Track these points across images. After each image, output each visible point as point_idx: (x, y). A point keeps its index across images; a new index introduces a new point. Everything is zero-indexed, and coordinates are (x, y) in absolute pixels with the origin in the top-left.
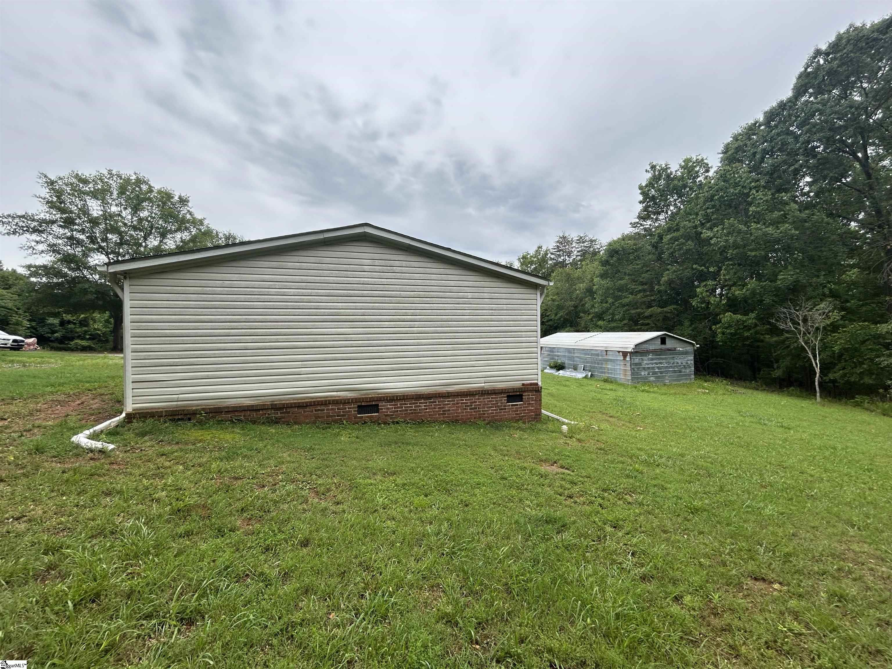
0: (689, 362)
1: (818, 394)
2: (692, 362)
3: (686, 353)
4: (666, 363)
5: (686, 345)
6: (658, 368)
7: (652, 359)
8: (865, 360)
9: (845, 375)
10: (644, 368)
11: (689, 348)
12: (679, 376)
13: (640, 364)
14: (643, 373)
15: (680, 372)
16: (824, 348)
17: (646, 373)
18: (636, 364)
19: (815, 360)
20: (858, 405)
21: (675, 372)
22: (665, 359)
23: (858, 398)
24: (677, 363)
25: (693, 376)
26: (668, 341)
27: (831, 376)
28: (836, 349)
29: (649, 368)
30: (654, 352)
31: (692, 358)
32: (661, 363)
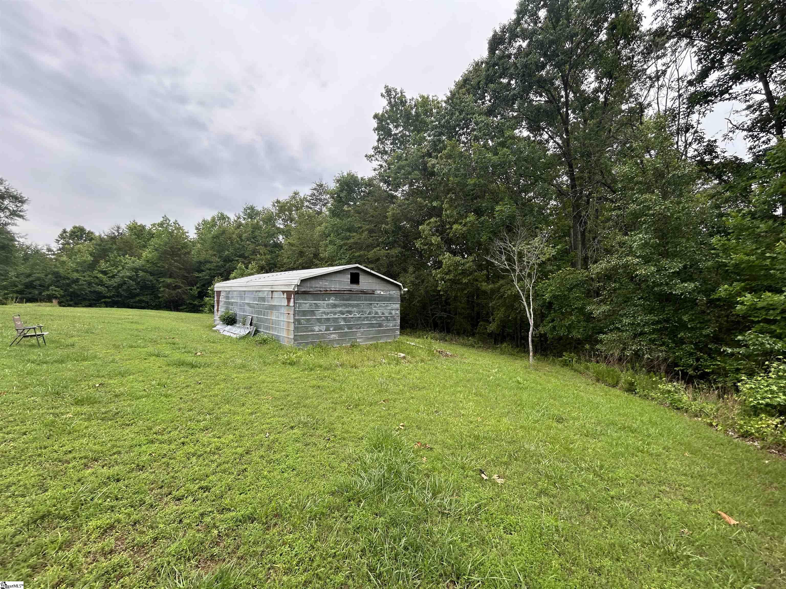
0: (393, 312)
1: (531, 354)
2: (398, 312)
3: (390, 299)
4: (359, 312)
5: (390, 287)
6: (344, 319)
7: (335, 306)
8: (573, 310)
9: (554, 327)
10: (319, 320)
11: (395, 293)
12: (379, 332)
13: (312, 313)
14: (317, 328)
15: (380, 325)
16: (537, 295)
17: (323, 328)
18: (304, 313)
19: (529, 309)
20: (565, 364)
21: (372, 325)
22: (357, 306)
23: (566, 356)
24: (376, 313)
25: (398, 332)
26: (363, 278)
27: (542, 330)
28: (547, 296)
29: (328, 319)
30: (338, 294)
31: (398, 306)
32: (350, 312)
